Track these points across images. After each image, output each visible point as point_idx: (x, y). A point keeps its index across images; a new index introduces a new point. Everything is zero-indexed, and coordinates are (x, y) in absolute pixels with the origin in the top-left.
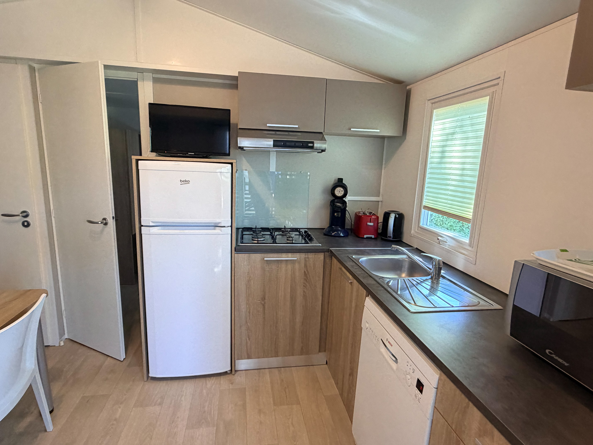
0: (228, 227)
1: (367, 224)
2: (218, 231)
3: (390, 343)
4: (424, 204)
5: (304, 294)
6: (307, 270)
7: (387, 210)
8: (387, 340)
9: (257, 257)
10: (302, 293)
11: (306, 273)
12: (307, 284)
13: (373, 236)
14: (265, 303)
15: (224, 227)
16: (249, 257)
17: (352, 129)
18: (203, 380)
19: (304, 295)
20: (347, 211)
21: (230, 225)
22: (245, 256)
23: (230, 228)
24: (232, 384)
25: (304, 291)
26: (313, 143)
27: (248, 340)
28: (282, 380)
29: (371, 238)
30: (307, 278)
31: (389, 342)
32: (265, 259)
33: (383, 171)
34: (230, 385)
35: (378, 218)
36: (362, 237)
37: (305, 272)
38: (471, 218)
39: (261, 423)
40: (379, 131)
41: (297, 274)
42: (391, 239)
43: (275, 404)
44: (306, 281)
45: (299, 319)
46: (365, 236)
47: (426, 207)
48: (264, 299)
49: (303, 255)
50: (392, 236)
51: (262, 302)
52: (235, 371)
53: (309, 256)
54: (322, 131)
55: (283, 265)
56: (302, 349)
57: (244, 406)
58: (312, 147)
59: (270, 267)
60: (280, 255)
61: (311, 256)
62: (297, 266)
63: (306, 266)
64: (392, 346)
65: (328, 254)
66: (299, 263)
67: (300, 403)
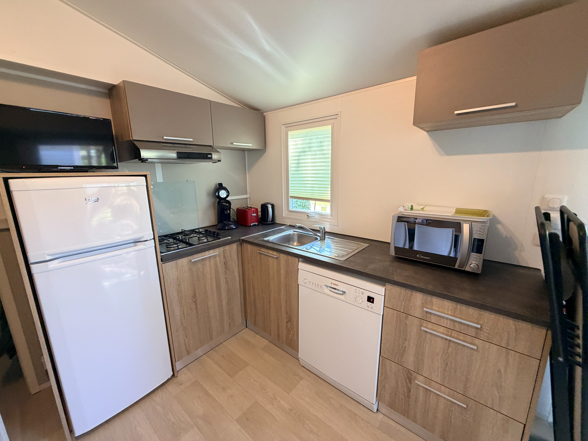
0: (151, 240)
1: (252, 215)
2: (140, 246)
3: (336, 285)
4: (290, 195)
6: (226, 260)
7: (263, 203)
8: (332, 283)
9: (184, 261)
10: (224, 280)
11: (226, 263)
12: (227, 271)
13: (256, 223)
14: (196, 300)
15: (147, 241)
16: (177, 263)
17: (234, 144)
18: (147, 401)
19: (226, 280)
20: (231, 209)
21: (153, 237)
22: (172, 263)
23: (153, 240)
25: (226, 278)
26: (211, 154)
27: (186, 338)
28: (223, 356)
29: (255, 225)
30: (227, 266)
31: (334, 284)
32: (192, 261)
33: (247, 176)
34: (181, 386)
35: (257, 209)
36: (250, 225)
37: (224, 262)
39: (232, 396)
40: (251, 145)
41: (219, 265)
42: (270, 223)
43: (231, 376)
44: (226, 269)
45: (224, 302)
46: (252, 224)
47: (292, 197)
48: (195, 296)
49: (221, 249)
50: (271, 220)
51: (194, 300)
52: (177, 372)
53: (226, 249)
54: (212, 144)
55: (207, 262)
56: (230, 324)
59: (196, 267)
60: (203, 254)
61: (227, 247)
62: (218, 259)
63: (224, 257)
64: (338, 285)
65: (240, 243)
66: (219, 256)
67: (249, 364)
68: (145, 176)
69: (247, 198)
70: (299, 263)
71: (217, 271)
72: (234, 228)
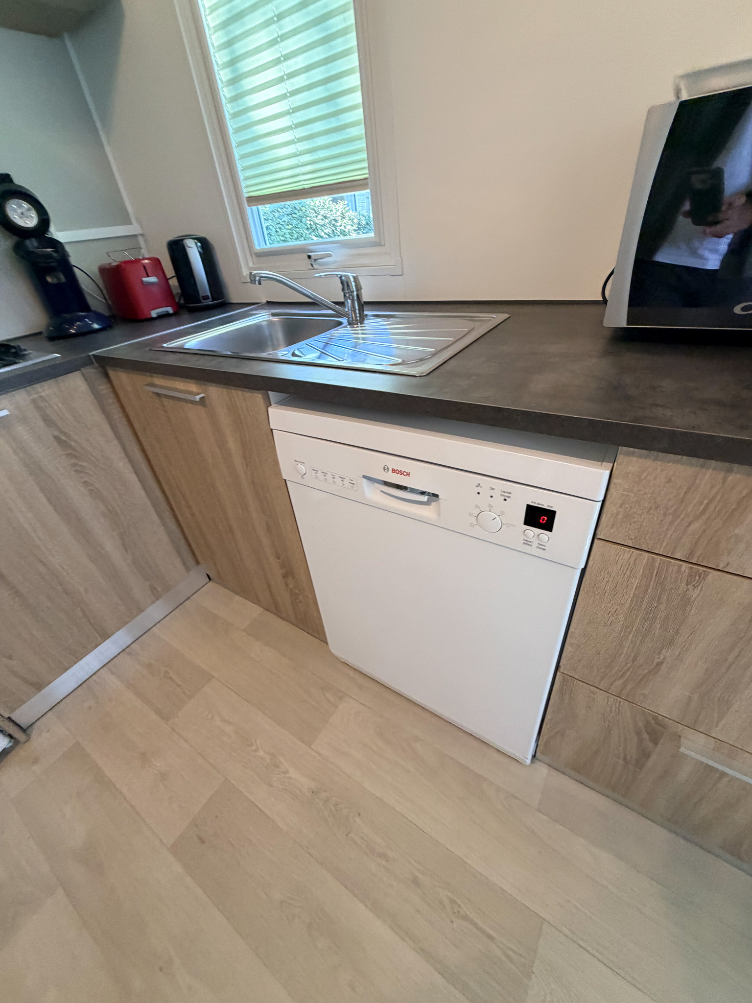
1: (142, 281)
3: (401, 473)
4: (246, 193)
5: (90, 488)
6: (61, 431)
7: (172, 236)
8: (386, 469)
10: (82, 489)
11: (63, 438)
12: (82, 463)
13: (170, 310)
19: (89, 490)
20: (75, 268)
24: (36, 761)
28: (149, 666)
29: (166, 315)
30: (71, 447)
31: (394, 471)
33: (108, 149)
35: (156, 262)
36: (148, 316)
37: (56, 437)
38: (367, 176)
39: (163, 777)
41: (36, 449)
42: (209, 302)
43: (165, 718)
44: (75, 457)
45: (111, 546)
46: (154, 314)
47: (252, 200)
49: (22, 397)
50: (209, 294)
52: (24, 730)
53: (43, 394)
56: (153, 589)
61: (46, 389)
62: (23, 432)
63: (48, 421)
64: (408, 474)
65: (93, 370)
67: (213, 677)
69: (135, 236)
70: (270, 409)
71: (35, 469)
72: (97, 331)
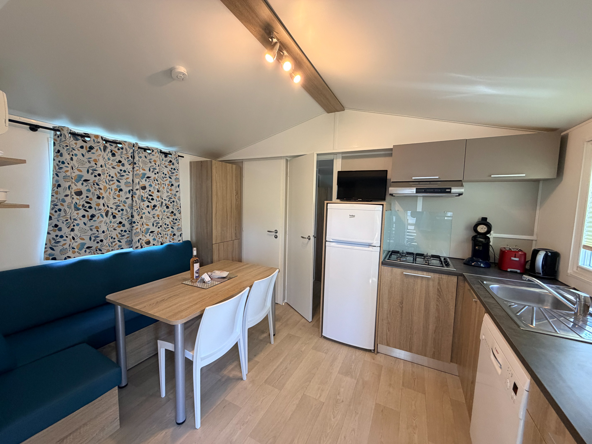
0: (378, 247)
1: (511, 259)
2: (370, 249)
5: (437, 307)
6: (440, 288)
8: (495, 348)
9: (398, 271)
10: (435, 306)
11: (440, 290)
12: (440, 299)
13: (519, 271)
14: (402, 306)
15: (375, 246)
16: (392, 270)
17: (492, 176)
18: (354, 350)
20: (490, 246)
21: (379, 245)
22: (389, 268)
23: (379, 248)
25: (437, 305)
26: (450, 189)
27: (388, 331)
29: (516, 272)
30: (440, 294)
31: (496, 350)
32: (404, 273)
34: (372, 360)
35: (526, 254)
36: (506, 270)
37: (438, 289)
39: (389, 393)
40: (524, 175)
41: (431, 288)
42: (541, 276)
43: (403, 385)
44: (439, 296)
45: (431, 327)
46: (509, 270)
47: (585, 247)
48: (402, 303)
49: (437, 276)
50: (541, 272)
51: (401, 305)
52: (377, 352)
53: (443, 277)
54: (461, 179)
55: (419, 281)
56: (434, 353)
57: (379, 376)
58: (450, 192)
59: (408, 280)
60: (416, 272)
62: (431, 283)
63: (439, 283)
64: (498, 353)
65: (462, 278)
66: (433, 281)
68: (383, 205)
69: (532, 240)
70: (485, 314)
71: (427, 293)
